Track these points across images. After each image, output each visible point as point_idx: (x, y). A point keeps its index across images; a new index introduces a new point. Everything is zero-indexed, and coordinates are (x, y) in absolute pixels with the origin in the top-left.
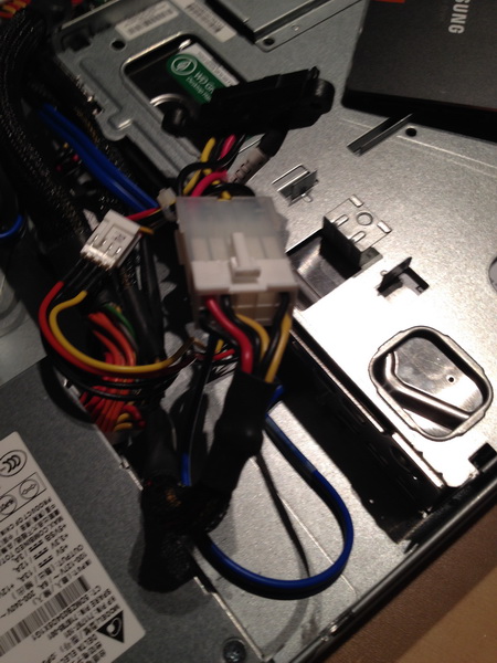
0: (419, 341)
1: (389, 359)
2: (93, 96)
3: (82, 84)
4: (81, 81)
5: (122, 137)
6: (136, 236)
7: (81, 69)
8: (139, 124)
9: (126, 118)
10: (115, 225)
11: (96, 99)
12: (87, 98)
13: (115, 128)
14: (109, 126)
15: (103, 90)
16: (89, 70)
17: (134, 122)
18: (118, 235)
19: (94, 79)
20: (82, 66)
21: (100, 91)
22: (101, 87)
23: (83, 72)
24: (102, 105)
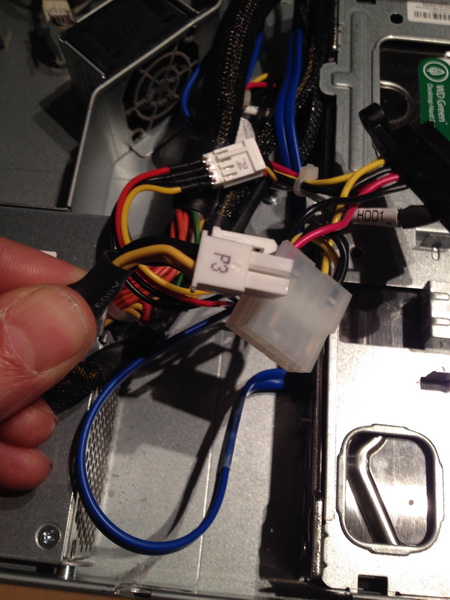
0: (416, 448)
1: (376, 441)
2: (338, 46)
3: (339, 31)
4: (340, 28)
5: (331, 93)
6: (257, 173)
7: (349, 18)
8: (354, 93)
9: (348, 81)
10: (247, 152)
11: (339, 50)
12: (333, 44)
13: (333, 83)
14: (329, 78)
15: (351, 47)
16: (354, 23)
17: (351, 89)
18: (242, 162)
19: (352, 33)
20: (352, 16)
21: (348, 46)
22: (351, 43)
23: (349, 22)
24: (339, 58)
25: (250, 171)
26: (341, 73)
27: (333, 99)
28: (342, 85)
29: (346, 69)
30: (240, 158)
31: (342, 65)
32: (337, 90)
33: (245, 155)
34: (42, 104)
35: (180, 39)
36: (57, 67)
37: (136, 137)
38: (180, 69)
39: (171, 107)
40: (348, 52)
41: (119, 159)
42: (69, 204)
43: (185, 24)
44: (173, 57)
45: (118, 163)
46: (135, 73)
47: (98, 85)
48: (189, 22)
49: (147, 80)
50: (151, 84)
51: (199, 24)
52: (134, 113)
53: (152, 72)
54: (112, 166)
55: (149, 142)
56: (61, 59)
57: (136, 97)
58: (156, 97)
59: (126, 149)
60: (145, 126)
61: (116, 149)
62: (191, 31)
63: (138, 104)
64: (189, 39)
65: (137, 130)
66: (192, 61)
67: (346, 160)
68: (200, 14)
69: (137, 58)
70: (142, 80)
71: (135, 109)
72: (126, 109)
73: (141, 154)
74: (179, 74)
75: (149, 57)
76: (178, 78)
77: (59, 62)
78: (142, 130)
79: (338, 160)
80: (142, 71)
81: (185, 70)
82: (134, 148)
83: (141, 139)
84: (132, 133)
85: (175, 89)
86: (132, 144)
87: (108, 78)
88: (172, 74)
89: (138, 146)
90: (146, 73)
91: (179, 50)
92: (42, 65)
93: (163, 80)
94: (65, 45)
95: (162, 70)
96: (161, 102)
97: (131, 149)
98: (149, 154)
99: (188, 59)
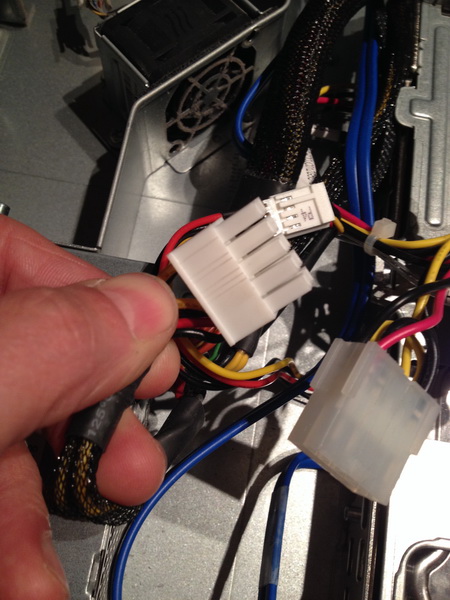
2: (419, 67)
3: (420, 49)
4: (422, 45)
5: (409, 125)
6: (323, 225)
7: (432, 33)
8: (435, 126)
9: (429, 112)
10: (314, 200)
11: (420, 71)
12: (412, 64)
13: (411, 111)
14: (407, 105)
15: (434, 70)
16: (438, 41)
17: (431, 121)
18: (308, 211)
19: (435, 51)
20: (436, 31)
21: (431, 67)
22: (434, 64)
23: (432, 38)
24: (419, 82)
25: (315, 223)
26: (421, 100)
27: (410, 132)
28: (422, 115)
29: (426, 96)
30: (305, 207)
31: (422, 91)
32: (415, 121)
33: (311, 204)
34: (66, 98)
35: (239, 43)
36: (86, 54)
37: (174, 150)
38: (232, 76)
39: (216, 117)
40: (430, 75)
41: (152, 173)
42: (100, 244)
43: (246, 27)
44: (227, 64)
45: (151, 178)
46: (184, 82)
47: (141, 96)
48: (251, 25)
49: (196, 90)
50: (199, 95)
51: (262, 27)
52: (176, 125)
53: (201, 81)
54: (145, 181)
55: (188, 155)
56: (91, 46)
57: (180, 108)
58: (202, 108)
59: (161, 162)
60: (185, 137)
61: (150, 163)
62: (252, 35)
63: (181, 114)
64: (247, 44)
65: (175, 143)
66: (246, 67)
67: (422, 209)
68: (265, 16)
69: (188, 66)
70: (190, 90)
71: (178, 121)
72: (167, 121)
73: (178, 170)
74: (231, 81)
75: (201, 64)
76: (229, 86)
77: (88, 49)
78: (181, 142)
79: (414, 210)
80: (191, 80)
81: (236, 78)
82: (170, 161)
83: (179, 151)
84: (170, 146)
85: (224, 98)
86: (168, 158)
87: (151, 88)
88: (224, 81)
89: (176, 160)
90: (195, 82)
91: (234, 56)
92: (68, 50)
93: (211, 89)
94: (102, 39)
95: (213, 78)
96: (206, 113)
97: (166, 162)
98: (187, 170)
99: (242, 65)
